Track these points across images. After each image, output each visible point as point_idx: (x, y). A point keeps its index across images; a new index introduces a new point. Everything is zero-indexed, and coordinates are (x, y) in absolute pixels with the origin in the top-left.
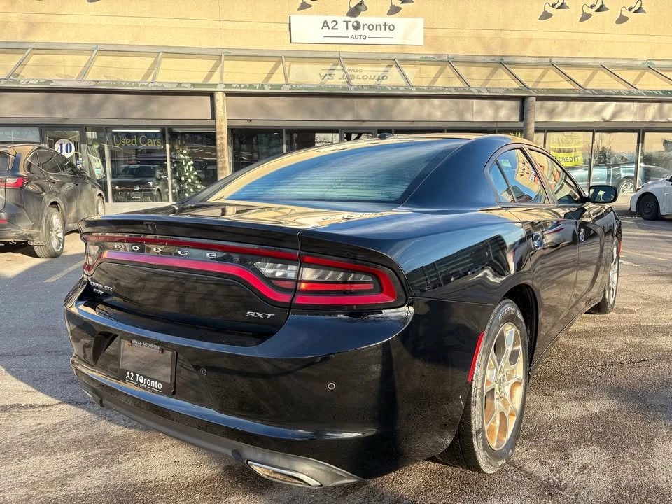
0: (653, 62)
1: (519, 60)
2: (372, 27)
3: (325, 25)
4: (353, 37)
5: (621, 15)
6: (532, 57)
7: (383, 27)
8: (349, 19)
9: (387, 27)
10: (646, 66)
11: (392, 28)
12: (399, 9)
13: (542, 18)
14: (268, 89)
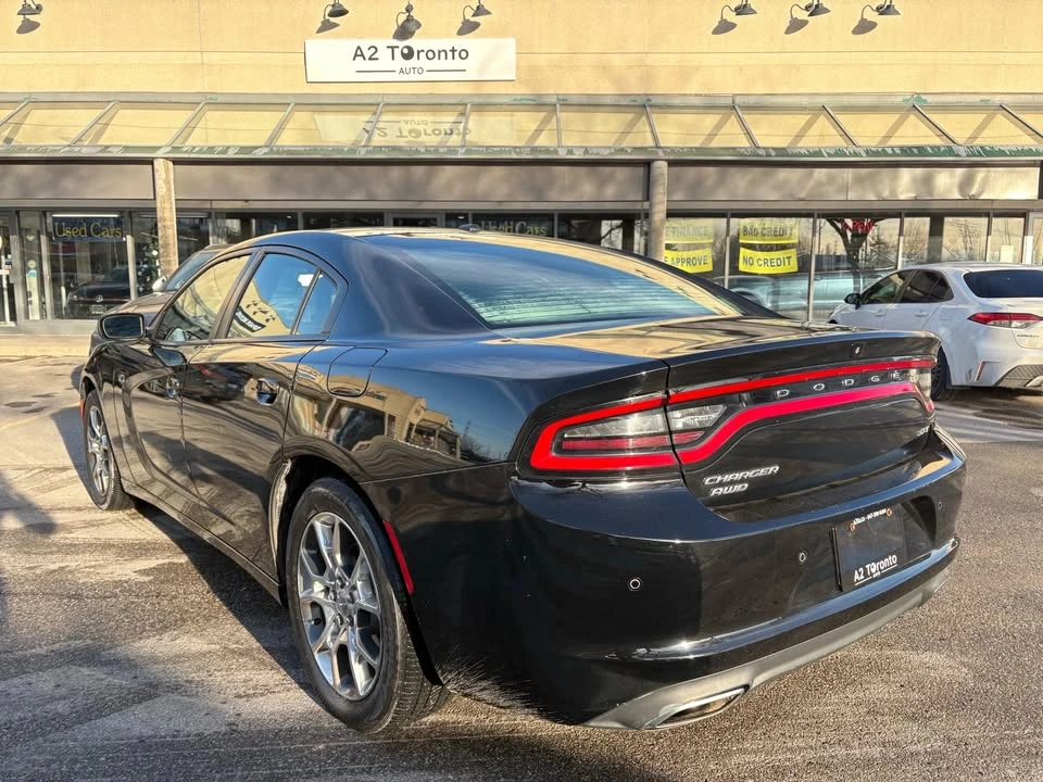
0: (924, 97)
1: (677, 101)
2: (431, 55)
3: (359, 53)
4: (402, 71)
5: (863, 20)
6: (700, 95)
7: (450, 54)
8: (395, 43)
9: (457, 54)
10: (910, 104)
11: (464, 55)
12: (476, 25)
13: (717, 31)
14: (231, 155)
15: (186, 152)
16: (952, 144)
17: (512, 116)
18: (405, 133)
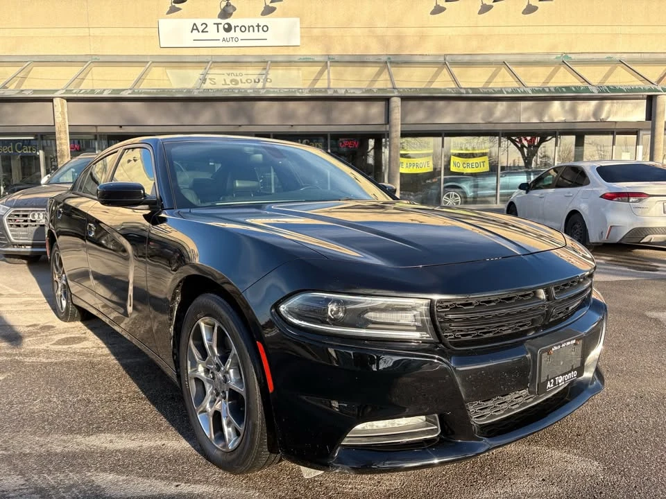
0: (570, 56)
2: (244, 29)
3: (195, 28)
4: (224, 40)
5: (529, 5)
6: (423, 55)
7: (256, 29)
8: (219, 21)
9: (260, 28)
10: (561, 60)
11: (265, 29)
12: (273, 9)
13: (433, 13)
14: (105, 95)
15: (75, 93)
16: (588, 85)
17: (299, 69)
18: (228, 82)
